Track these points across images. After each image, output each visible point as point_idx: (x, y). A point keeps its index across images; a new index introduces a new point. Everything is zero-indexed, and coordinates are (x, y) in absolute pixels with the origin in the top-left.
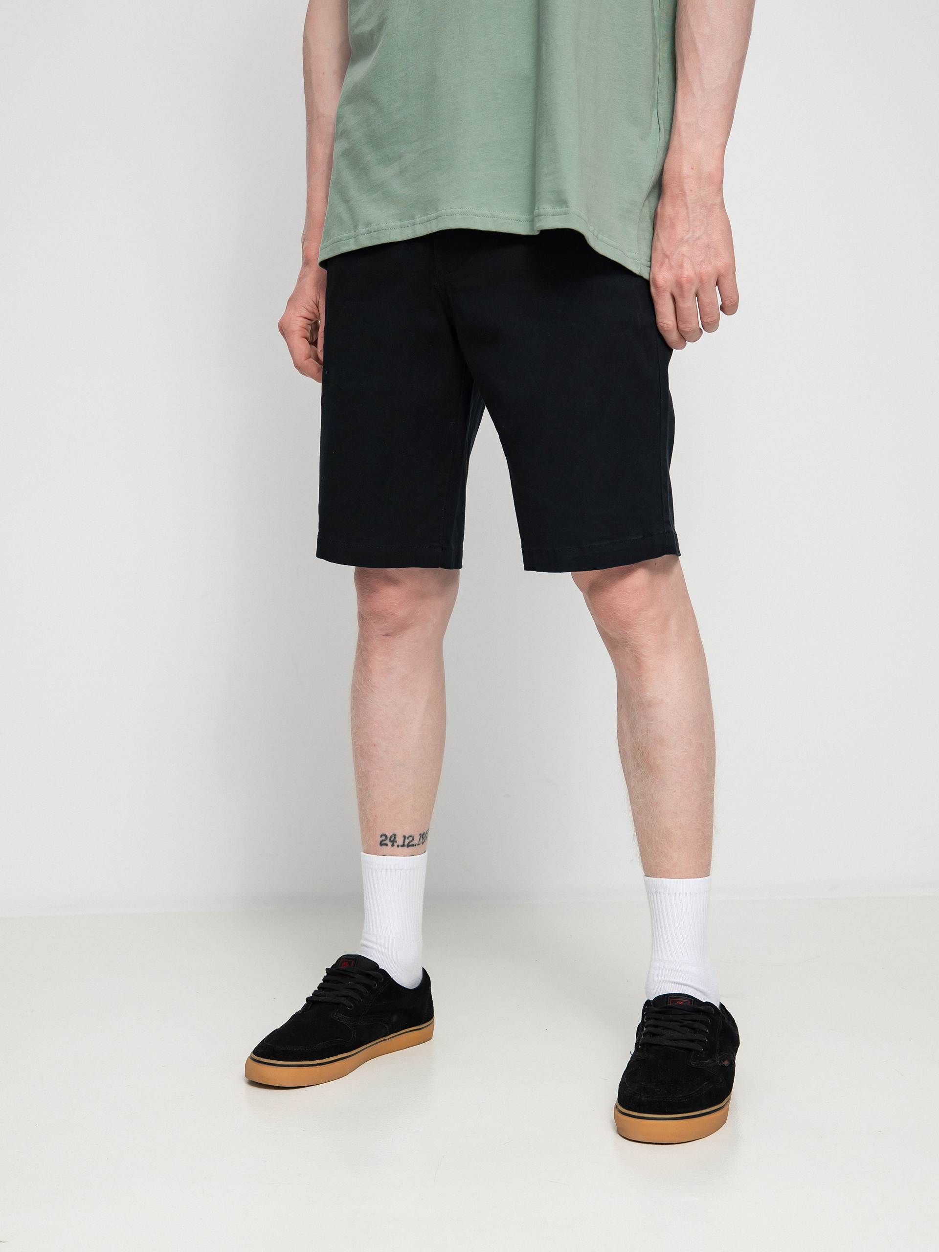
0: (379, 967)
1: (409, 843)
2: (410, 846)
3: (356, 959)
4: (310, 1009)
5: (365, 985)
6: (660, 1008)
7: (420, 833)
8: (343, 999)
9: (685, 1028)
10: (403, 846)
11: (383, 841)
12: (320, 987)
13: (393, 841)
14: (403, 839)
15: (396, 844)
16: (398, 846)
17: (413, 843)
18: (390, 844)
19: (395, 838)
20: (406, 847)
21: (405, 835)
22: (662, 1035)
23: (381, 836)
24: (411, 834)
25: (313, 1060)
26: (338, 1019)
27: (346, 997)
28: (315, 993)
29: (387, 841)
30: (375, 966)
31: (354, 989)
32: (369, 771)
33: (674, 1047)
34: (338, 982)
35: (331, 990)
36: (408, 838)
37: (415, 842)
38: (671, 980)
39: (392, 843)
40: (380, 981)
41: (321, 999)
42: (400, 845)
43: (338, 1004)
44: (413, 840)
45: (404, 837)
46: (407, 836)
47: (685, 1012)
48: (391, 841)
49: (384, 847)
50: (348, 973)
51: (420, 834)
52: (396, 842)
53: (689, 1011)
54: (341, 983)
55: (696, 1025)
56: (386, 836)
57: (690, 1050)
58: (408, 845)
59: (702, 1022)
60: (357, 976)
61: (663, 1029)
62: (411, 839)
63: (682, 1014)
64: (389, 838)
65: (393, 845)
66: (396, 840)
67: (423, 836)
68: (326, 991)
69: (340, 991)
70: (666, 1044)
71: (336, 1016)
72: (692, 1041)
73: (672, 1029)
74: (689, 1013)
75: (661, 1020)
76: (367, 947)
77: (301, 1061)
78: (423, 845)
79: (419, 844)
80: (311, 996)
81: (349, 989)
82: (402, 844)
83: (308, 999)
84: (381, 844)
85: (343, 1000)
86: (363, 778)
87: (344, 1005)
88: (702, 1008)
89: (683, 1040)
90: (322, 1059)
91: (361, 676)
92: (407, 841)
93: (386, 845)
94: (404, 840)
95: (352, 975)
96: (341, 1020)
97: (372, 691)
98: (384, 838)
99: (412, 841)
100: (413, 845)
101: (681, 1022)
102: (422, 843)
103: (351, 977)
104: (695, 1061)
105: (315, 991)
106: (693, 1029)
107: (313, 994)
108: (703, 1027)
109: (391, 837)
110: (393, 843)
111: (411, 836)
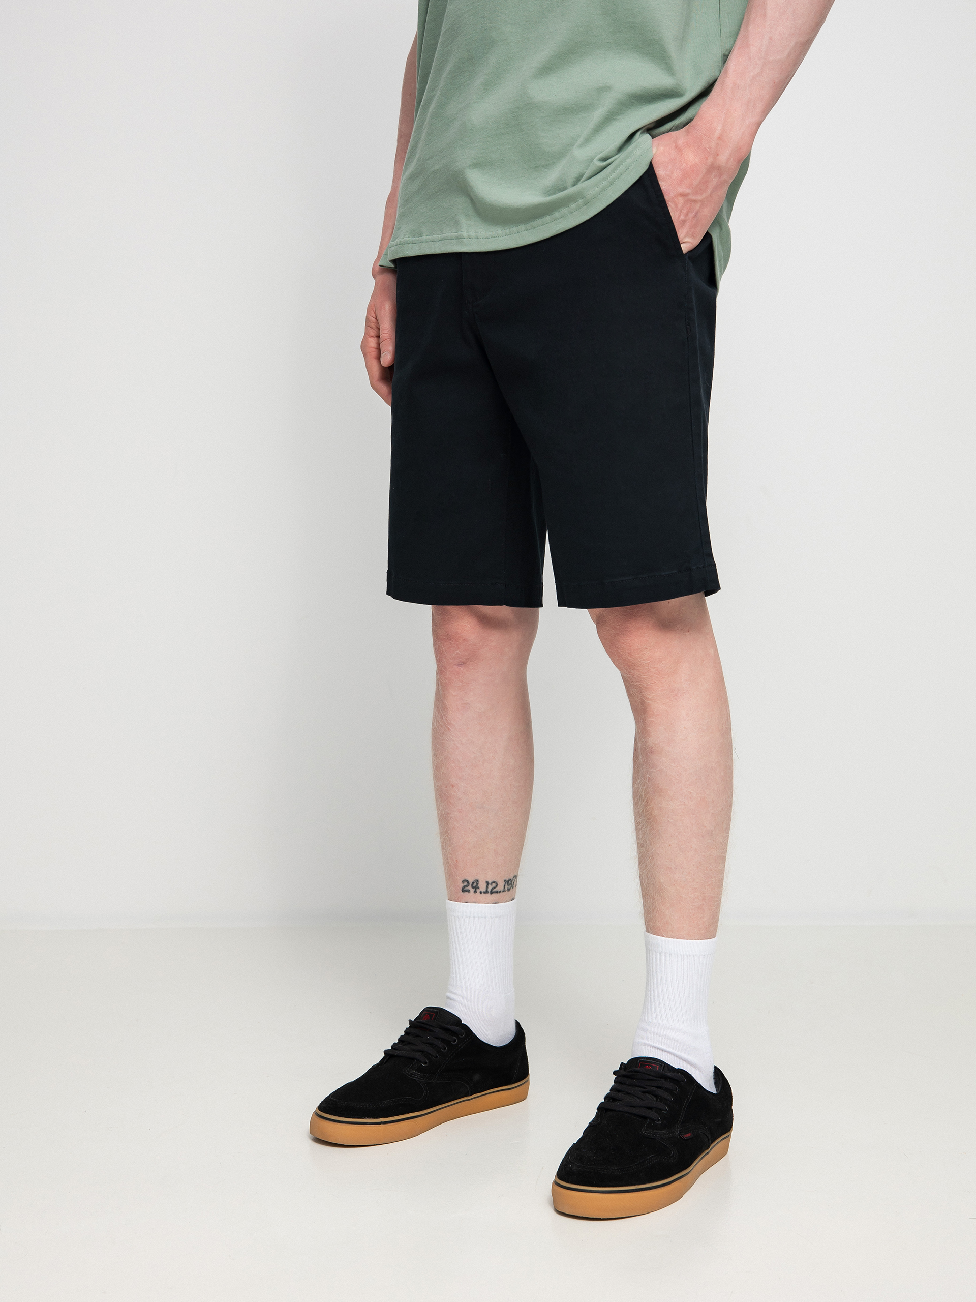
0: (461, 1022)
1: (492, 889)
2: (493, 892)
3: (437, 1012)
4: (386, 1062)
5: (443, 1040)
6: (629, 1072)
7: (505, 879)
8: (420, 1054)
9: (647, 1095)
10: (486, 892)
11: (464, 887)
12: (401, 1040)
13: (476, 887)
14: (486, 885)
15: (478, 891)
16: (481, 893)
17: (497, 889)
18: (472, 890)
19: (477, 884)
20: (489, 894)
21: (487, 880)
22: (620, 1100)
23: (463, 882)
24: (493, 880)
25: (377, 1118)
26: (409, 1075)
27: (422, 1052)
28: (394, 1046)
29: (469, 888)
30: (457, 1021)
31: (431, 1044)
32: (448, 814)
33: (629, 1113)
34: (417, 1036)
35: (409, 1043)
36: (491, 884)
37: (499, 888)
38: (651, 1043)
39: (474, 890)
40: (460, 1036)
41: (396, 1052)
42: (482, 891)
43: (413, 1059)
44: (497, 886)
45: (487, 883)
46: (490, 882)
47: (651, 1078)
48: (473, 887)
49: (466, 893)
50: (428, 1027)
51: (505, 881)
52: (479, 888)
53: (656, 1077)
54: (421, 1037)
55: (660, 1092)
56: (468, 882)
57: (645, 1118)
58: (491, 891)
59: (667, 1090)
60: (437, 1030)
61: (624, 1094)
62: (494, 885)
63: (648, 1080)
64: (471, 884)
65: (475, 892)
66: (479, 886)
67: (510, 884)
68: (404, 1045)
69: (416, 1045)
70: (621, 1109)
71: (408, 1072)
72: (650, 1108)
73: (634, 1095)
74: (654, 1078)
75: (625, 1084)
76: (451, 999)
77: (363, 1118)
78: (509, 892)
79: (504, 891)
80: (390, 1048)
81: (427, 1043)
82: (485, 890)
83: (386, 1052)
84: (464, 890)
85: (418, 1055)
86: (444, 819)
87: (418, 1060)
88: (670, 1074)
89: (640, 1107)
90: (387, 1117)
91: (438, 713)
92: (490, 888)
93: (469, 891)
94: (487, 887)
95: (431, 1028)
96: (413, 1077)
97: (449, 729)
98: (466, 884)
99: (495, 888)
100: (497, 892)
101: (644, 1088)
102: (509, 890)
103: (431, 1031)
104: (648, 1130)
105: (395, 1043)
106: (656, 1096)
107: (392, 1047)
108: (666, 1095)
109: (473, 883)
110: (476, 890)
111: (494, 882)
